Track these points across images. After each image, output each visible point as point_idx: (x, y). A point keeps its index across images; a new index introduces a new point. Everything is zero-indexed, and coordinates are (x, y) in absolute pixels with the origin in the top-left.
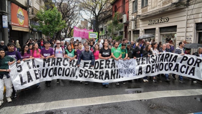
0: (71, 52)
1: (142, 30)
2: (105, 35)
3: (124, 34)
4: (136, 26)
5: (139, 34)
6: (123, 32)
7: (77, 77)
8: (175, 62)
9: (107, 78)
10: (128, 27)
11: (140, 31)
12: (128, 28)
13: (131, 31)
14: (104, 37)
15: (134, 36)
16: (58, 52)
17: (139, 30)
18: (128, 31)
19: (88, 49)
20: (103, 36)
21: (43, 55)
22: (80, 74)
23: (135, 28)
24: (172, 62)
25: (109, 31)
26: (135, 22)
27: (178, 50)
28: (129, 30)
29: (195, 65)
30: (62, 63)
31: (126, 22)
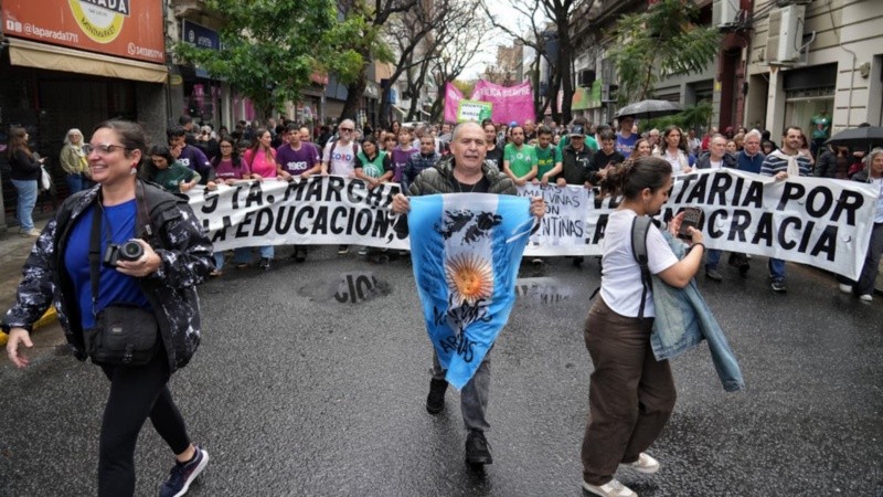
0: (374, 159)
1: (860, 64)
2: (604, 105)
3: (717, 97)
4: (806, 37)
5: (834, 87)
6: (710, 82)
8: (759, 205)
10: (744, 51)
11: (840, 68)
12: (744, 57)
13: (767, 75)
14: (596, 115)
15: (786, 103)
17: (835, 65)
18: (742, 76)
20: (591, 111)
21: (285, 167)
23: (803, 52)
24: (745, 208)
25: (625, 78)
26: (802, 15)
27: (771, 161)
28: (753, 69)
29: (835, 217)
30: (344, 193)
31: (732, 20)
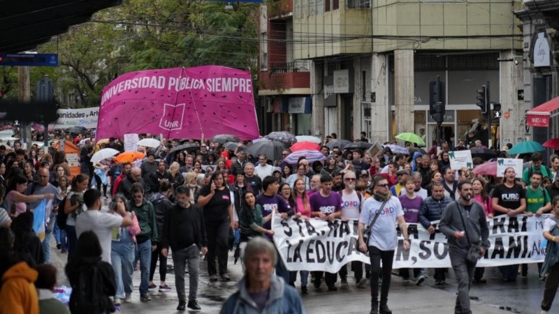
7: (414, 259)
9: (498, 256)
16: (347, 204)
19: (439, 193)
22: (421, 251)
